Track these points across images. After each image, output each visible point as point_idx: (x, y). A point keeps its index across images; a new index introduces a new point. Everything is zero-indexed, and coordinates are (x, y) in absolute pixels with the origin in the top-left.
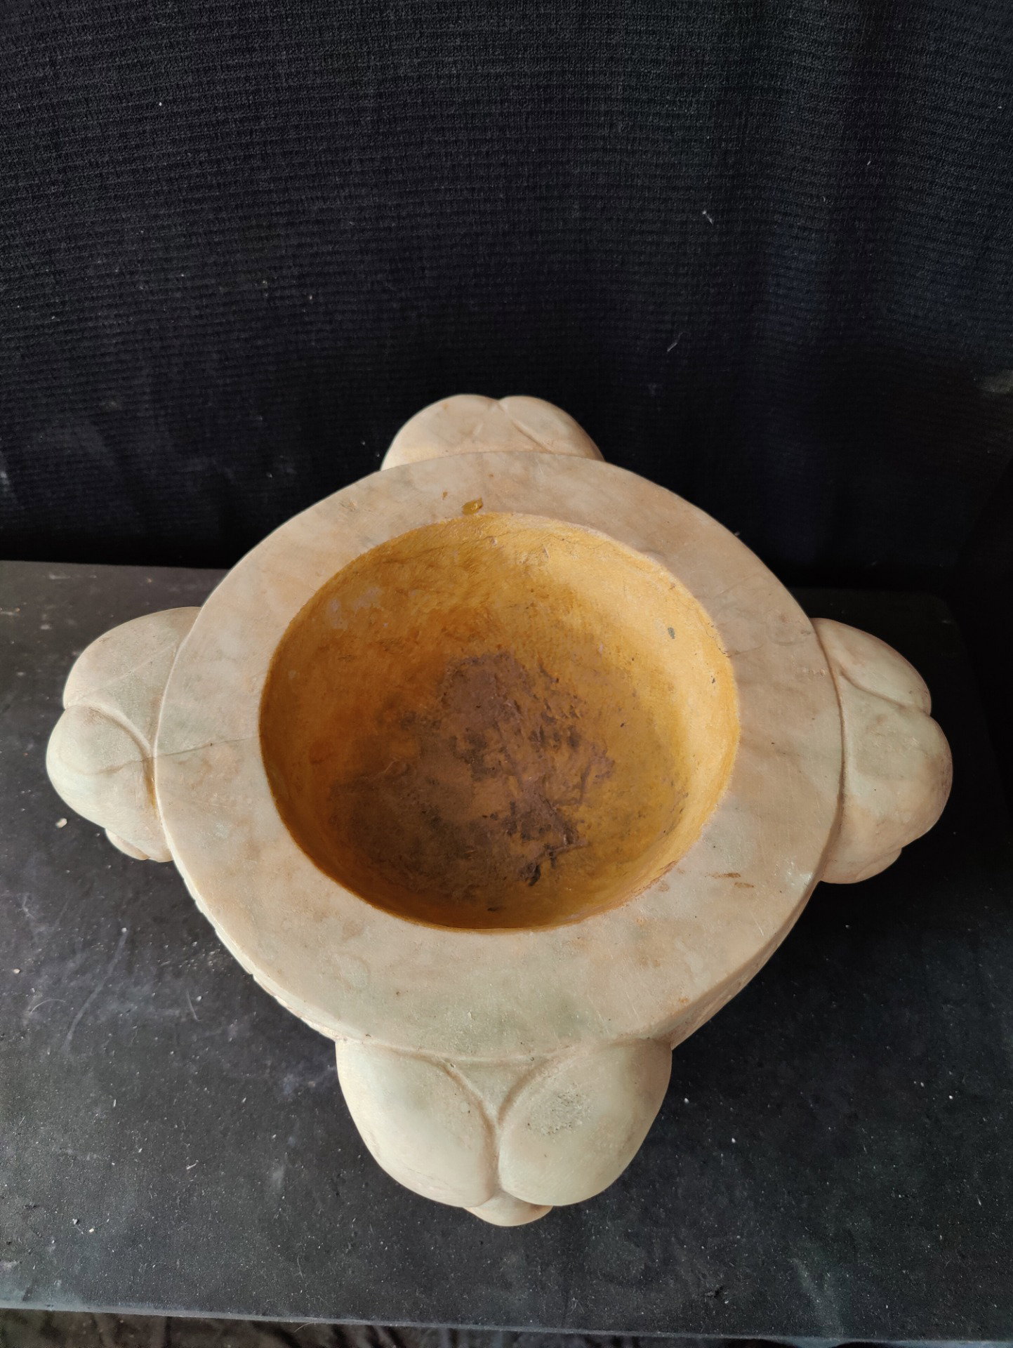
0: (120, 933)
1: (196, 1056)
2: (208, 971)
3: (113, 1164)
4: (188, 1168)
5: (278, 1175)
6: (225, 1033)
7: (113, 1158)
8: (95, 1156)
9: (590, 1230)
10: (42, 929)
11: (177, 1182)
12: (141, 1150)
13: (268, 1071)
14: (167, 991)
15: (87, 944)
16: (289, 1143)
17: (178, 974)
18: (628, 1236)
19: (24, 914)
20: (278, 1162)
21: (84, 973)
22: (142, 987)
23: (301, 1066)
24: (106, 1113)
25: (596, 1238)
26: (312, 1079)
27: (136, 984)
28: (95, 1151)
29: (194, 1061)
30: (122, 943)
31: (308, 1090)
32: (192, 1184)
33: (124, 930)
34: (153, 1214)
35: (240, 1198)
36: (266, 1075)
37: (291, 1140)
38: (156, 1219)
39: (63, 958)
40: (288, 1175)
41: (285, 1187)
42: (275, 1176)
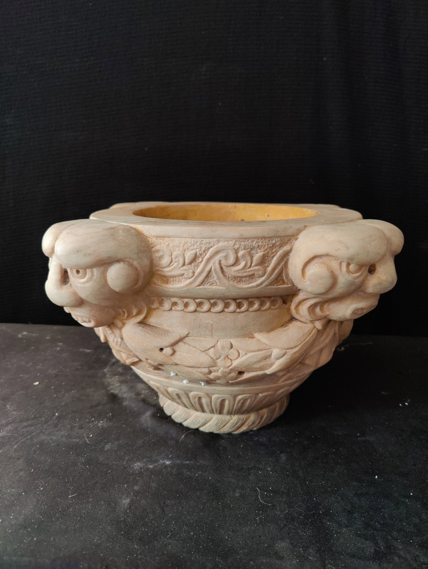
0: (55, 415)
1: (84, 455)
2: (98, 427)
3: (23, 494)
4: (69, 497)
5: (126, 502)
6: (103, 447)
7: (24, 491)
8: (13, 490)
9: (332, 532)
10: (15, 413)
11: (61, 502)
12: (42, 488)
13: (126, 461)
14: (74, 433)
15: (35, 418)
16: (134, 489)
17: (81, 427)
18: (359, 536)
19: (7, 408)
20: (127, 496)
21: (31, 427)
22: (61, 432)
23: (144, 460)
24: (26, 474)
25: (337, 536)
26: (151, 465)
27: (57, 431)
28: (13, 488)
29: (83, 457)
30: (54, 418)
31: (148, 469)
32: (70, 504)
33: (57, 414)
34: (42, 515)
35: (100, 510)
36: (125, 463)
37: (136, 488)
38: (43, 517)
39: (21, 421)
40: (132, 501)
41: (130, 507)
42: (124, 502)
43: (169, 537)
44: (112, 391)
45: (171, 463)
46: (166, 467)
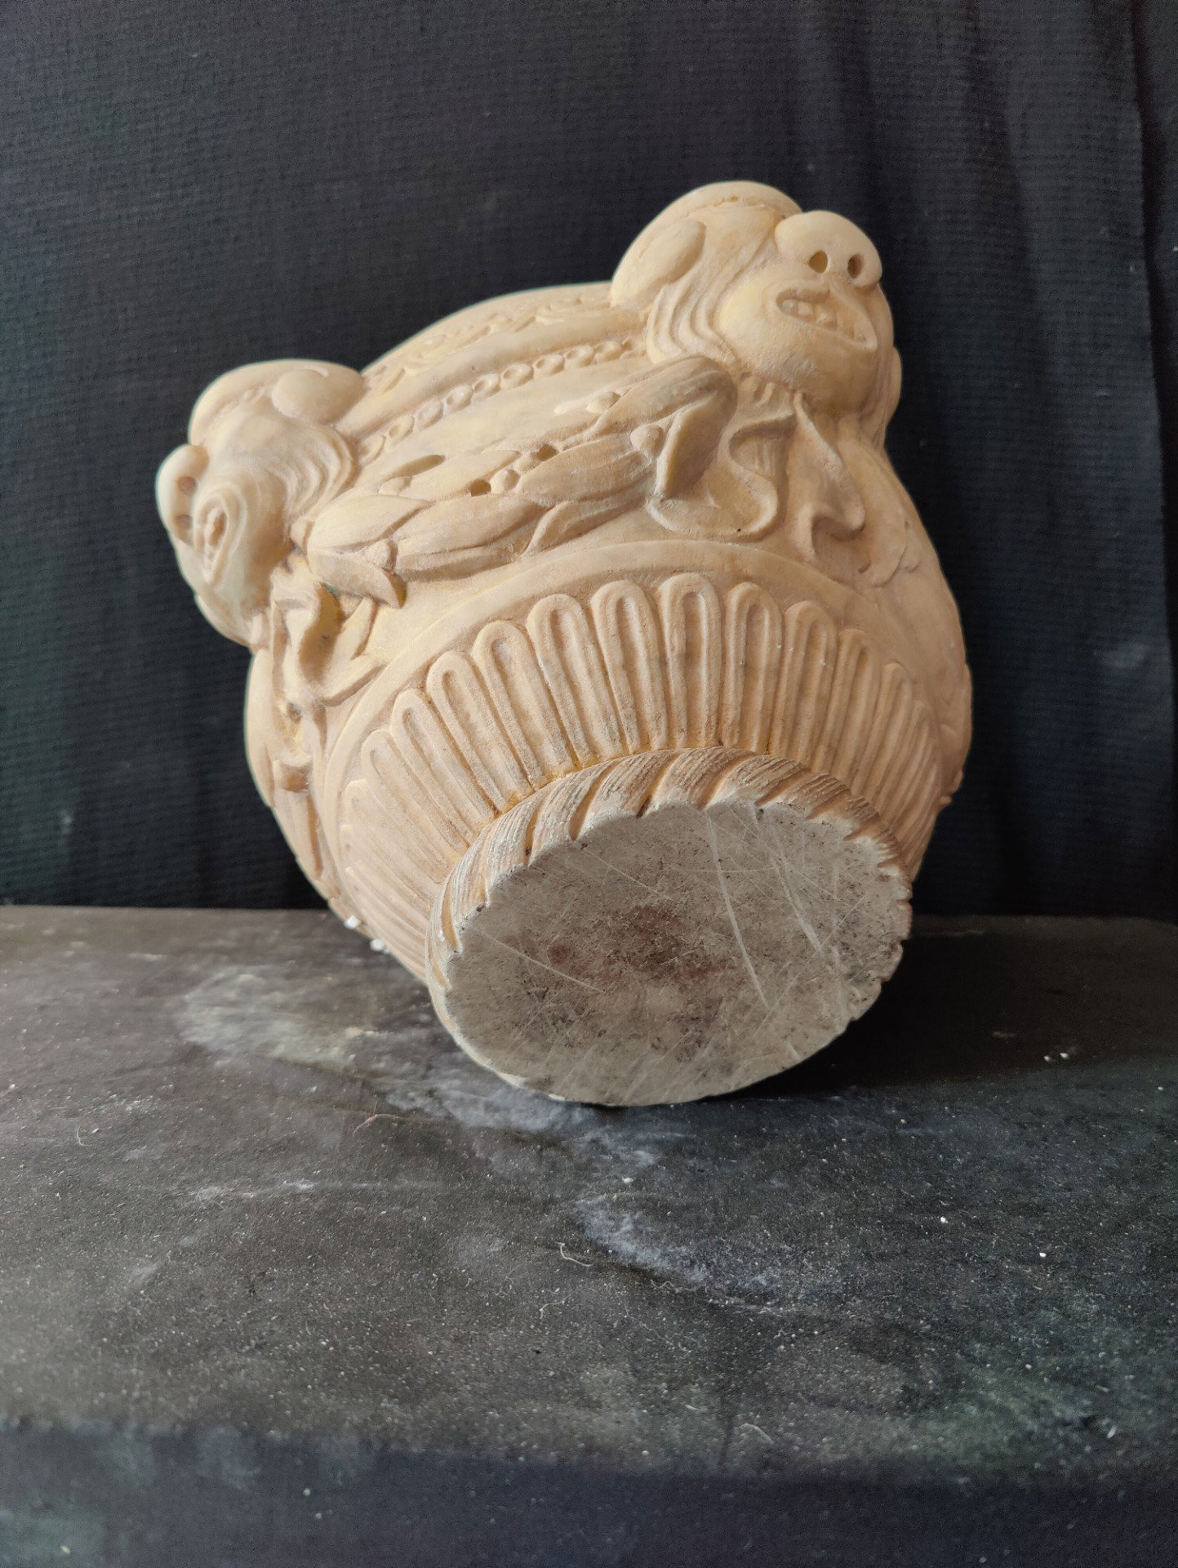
0: (7, 1087)
1: (59, 1172)
2: (122, 1114)
5: (144, 1271)
6: (122, 1154)
13: (177, 1183)
14: (47, 1126)
16: (180, 1243)
17: (72, 1114)
20: (152, 1259)
22: (10, 1122)
23: (235, 1182)
26: (251, 1190)
29: (54, 1175)
31: (239, 1200)
33: (13, 1086)
35: (56, 1290)
36: (173, 1187)
37: (186, 1241)
40: (163, 1270)
41: (151, 1284)
42: (137, 1271)
43: (248, 1352)
44: (193, 1039)
45: (315, 1187)
46: (295, 1196)
